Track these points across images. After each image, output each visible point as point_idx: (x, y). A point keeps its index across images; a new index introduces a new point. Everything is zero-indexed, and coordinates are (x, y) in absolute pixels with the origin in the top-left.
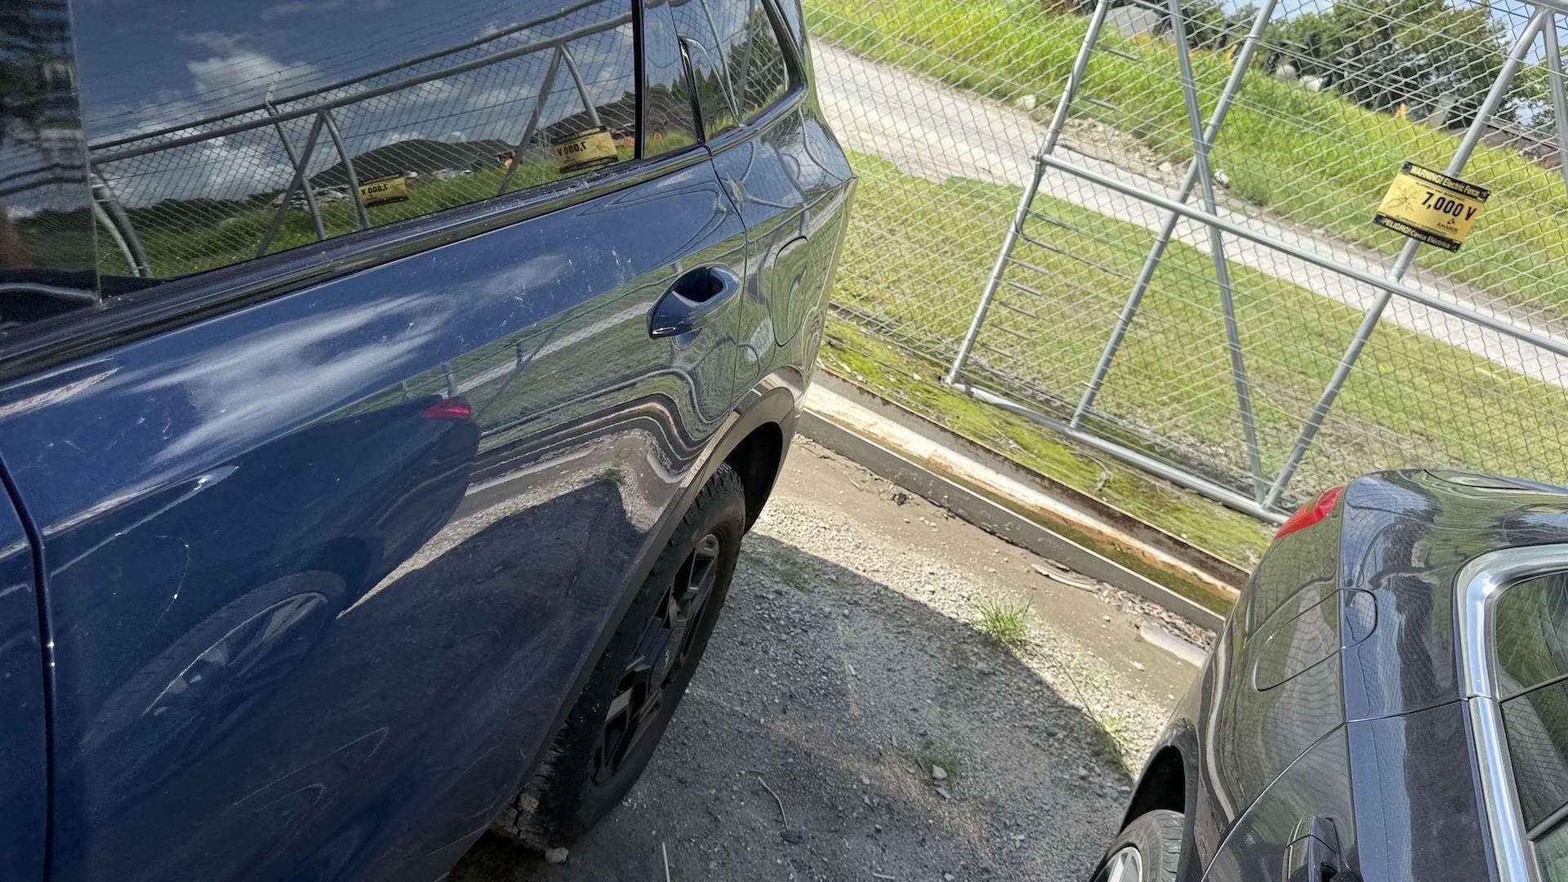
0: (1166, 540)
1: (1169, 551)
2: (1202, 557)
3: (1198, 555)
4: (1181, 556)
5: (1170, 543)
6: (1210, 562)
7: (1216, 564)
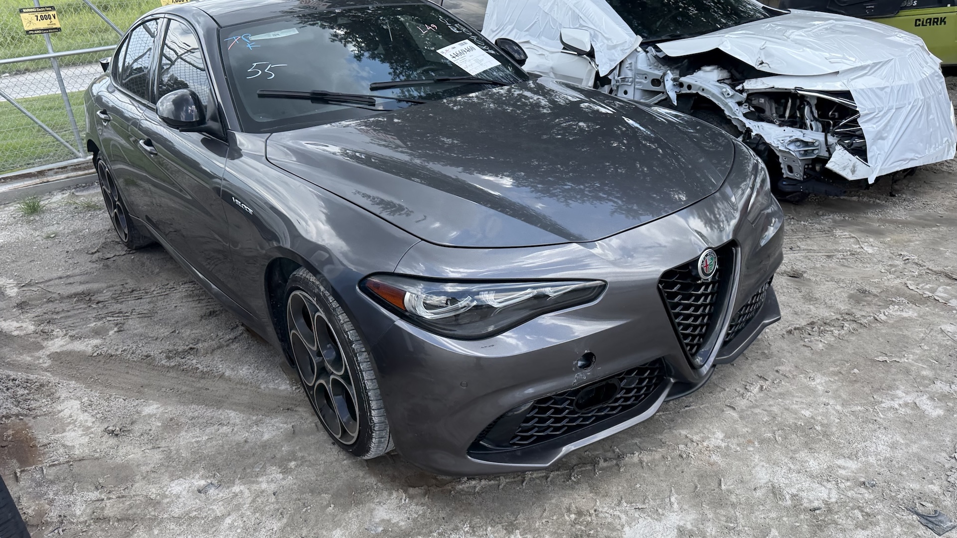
0: (57, 170)
1: (62, 173)
2: (74, 167)
3: (71, 167)
4: (67, 172)
5: (60, 170)
6: (77, 167)
7: (80, 166)
